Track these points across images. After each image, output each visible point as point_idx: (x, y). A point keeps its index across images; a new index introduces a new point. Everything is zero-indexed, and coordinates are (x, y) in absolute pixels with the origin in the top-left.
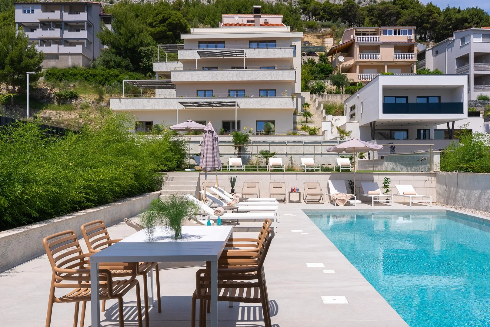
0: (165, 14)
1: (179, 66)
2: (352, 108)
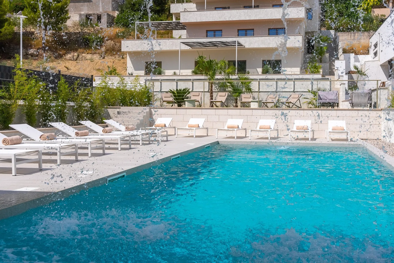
1: (192, 6)
2: (376, 46)
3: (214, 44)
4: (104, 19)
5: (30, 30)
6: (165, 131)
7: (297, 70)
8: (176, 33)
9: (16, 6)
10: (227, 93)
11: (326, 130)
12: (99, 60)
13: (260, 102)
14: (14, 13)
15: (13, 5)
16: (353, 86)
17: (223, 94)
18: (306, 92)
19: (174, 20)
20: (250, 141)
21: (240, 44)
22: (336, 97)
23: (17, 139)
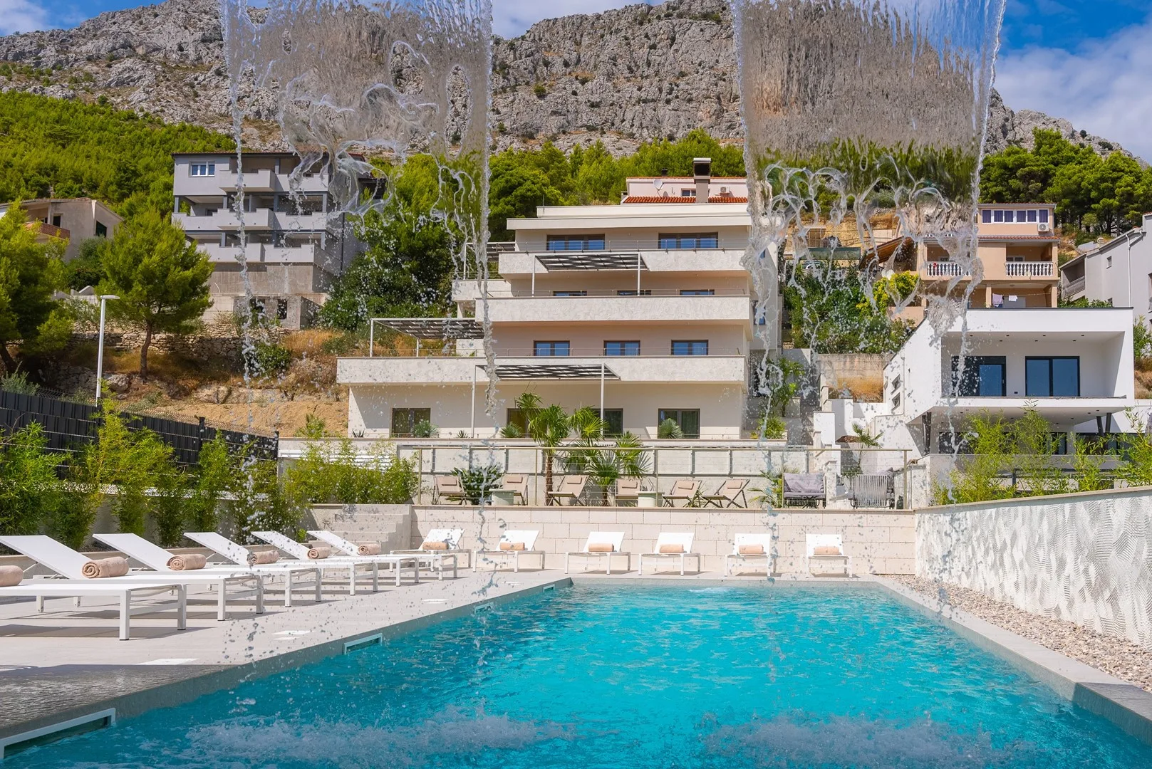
0: (512, 175)
1: (503, 287)
2: (896, 384)
3: (551, 372)
4: (294, 313)
5: (112, 330)
6: (451, 556)
7: (734, 432)
8: (463, 345)
9: (76, 275)
10: (584, 477)
11: (802, 556)
12: (280, 404)
13: (658, 496)
14: (72, 290)
15: (70, 272)
16: (851, 468)
17: (577, 478)
18: (756, 476)
19: (460, 316)
20: (640, 577)
21: (609, 371)
22: (820, 486)
23: (117, 565)
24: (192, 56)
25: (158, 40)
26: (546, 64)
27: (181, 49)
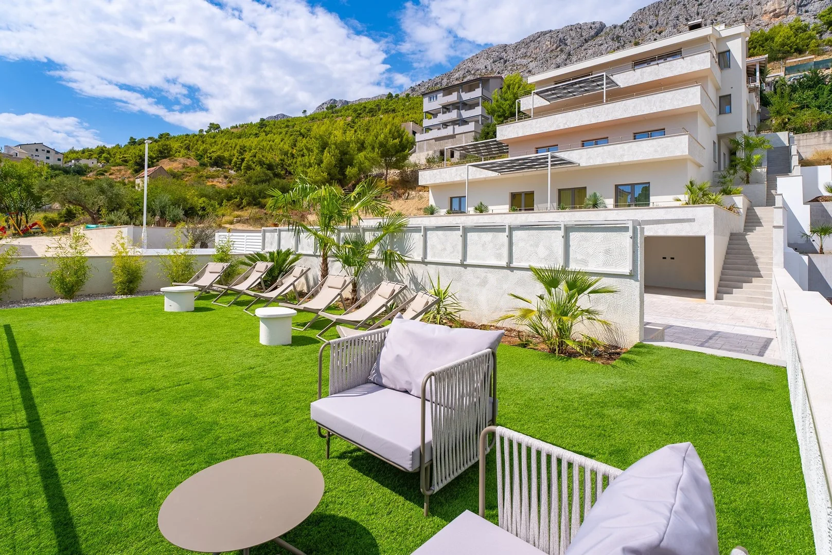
24: (490, 69)
25: (478, 66)
26: (640, 30)
27: (486, 67)
